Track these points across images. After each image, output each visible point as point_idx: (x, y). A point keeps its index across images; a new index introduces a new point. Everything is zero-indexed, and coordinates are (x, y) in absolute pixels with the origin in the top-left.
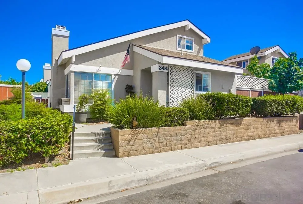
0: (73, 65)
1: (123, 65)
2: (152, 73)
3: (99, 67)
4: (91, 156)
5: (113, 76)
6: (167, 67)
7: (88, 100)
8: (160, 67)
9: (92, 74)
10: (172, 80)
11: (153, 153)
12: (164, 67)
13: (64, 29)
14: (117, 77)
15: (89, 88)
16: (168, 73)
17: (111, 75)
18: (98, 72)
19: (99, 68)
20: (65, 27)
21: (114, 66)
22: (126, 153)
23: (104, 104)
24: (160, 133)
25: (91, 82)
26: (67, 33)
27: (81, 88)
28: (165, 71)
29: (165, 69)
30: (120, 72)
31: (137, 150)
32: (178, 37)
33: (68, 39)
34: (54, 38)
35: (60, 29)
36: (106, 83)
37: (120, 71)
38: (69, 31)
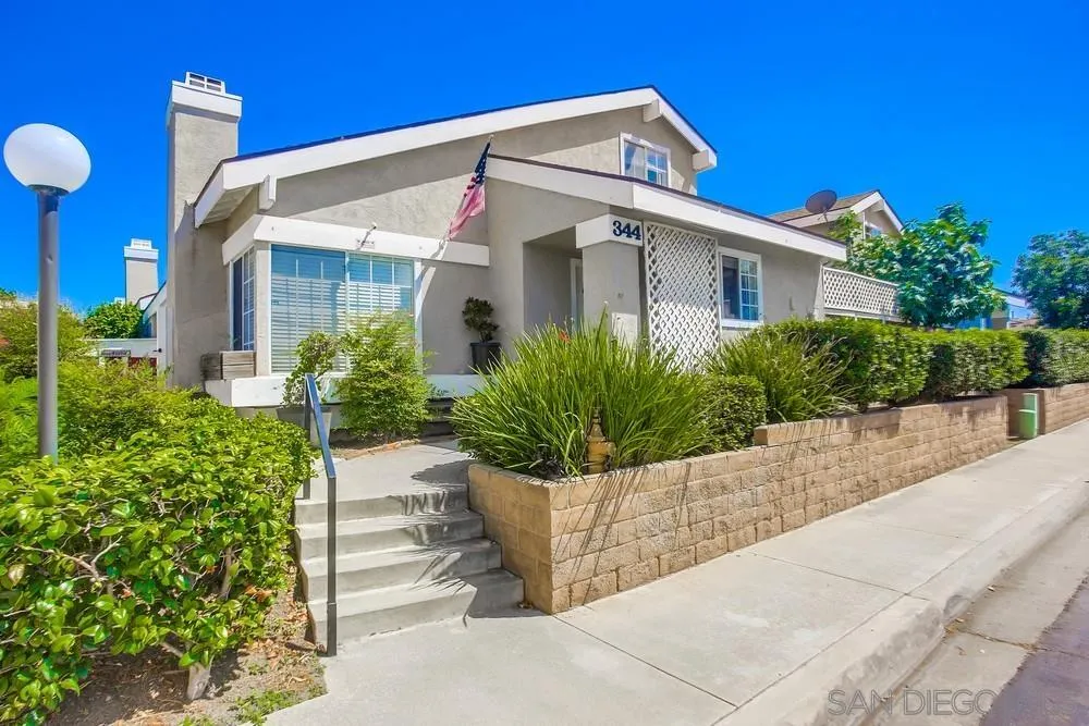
0: (266, 218)
1: (461, 225)
2: (580, 250)
3: (365, 230)
4: (418, 620)
5: (418, 267)
6: (637, 228)
7: (332, 355)
8: (617, 224)
9: (341, 254)
10: (654, 275)
11: (672, 570)
12: (628, 226)
13: (219, 90)
14: (432, 270)
15: (329, 312)
16: (641, 250)
17: (410, 262)
18: (362, 250)
19: (368, 233)
20: (223, 83)
21: (418, 229)
22: (578, 591)
23: (395, 370)
24: (694, 484)
25: (335, 287)
26: (233, 106)
27: (301, 310)
28: (633, 241)
29: (633, 233)
30: (442, 252)
31: (617, 570)
32: (626, 141)
33: (234, 127)
34: (182, 120)
36: (391, 294)
37: (441, 247)
38: (240, 98)
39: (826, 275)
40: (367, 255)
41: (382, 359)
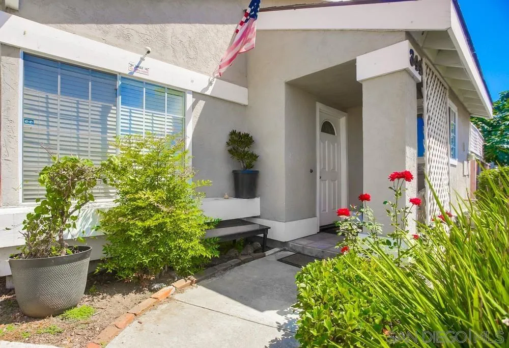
0: (13, 19)
1: (231, 60)
2: (359, 82)
3: (139, 57)
5: (190, 99)
6: (420, 62)
7: (92, 184)
9: (113, 76)
12: (416, 58)
14: (202, 103)
15: (98, 136)
18: (135, 74)
19: (142, 59)
21: (191, 63)
25: (105, 111)
27: (62, 132)
28: (418, 74)
30: (211, 88)
36: (164, 123)
40: (140, 81)
41: (152, 187)
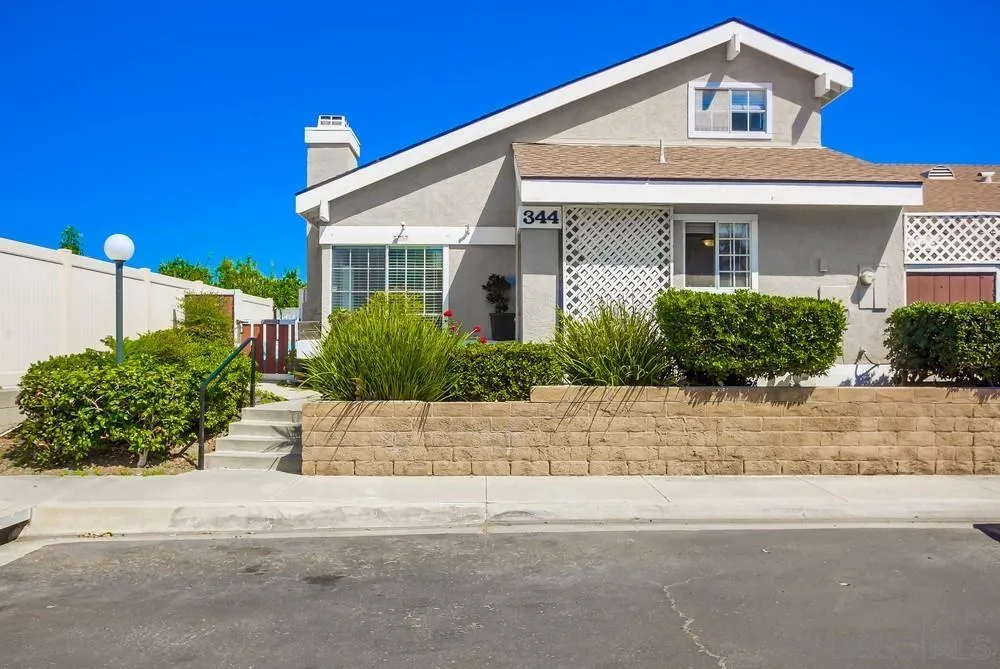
0: (328, 228)
3: (400, 228)
5: (446, 252)
6: (555, 213)
8: (529, 214)
9: (382, 248)
10: (575, 253)
12: (543, 213)
13: (340, 123)
14: (460, 253)
16: (560, 231)
17: (439, 249)
18: (399, 243)
19: (403, 230)
20: (343, 118)
22: (322, 465)
26: (345, 135)
28: (549, 225)
29: (549, 218)
31: (354, 461)
32: (697, 89)
34: (311, 153)
35: (331, 127)
36: (423, 274)
37: (467, 233)
39: (904, 223)
40: (402, 246)
